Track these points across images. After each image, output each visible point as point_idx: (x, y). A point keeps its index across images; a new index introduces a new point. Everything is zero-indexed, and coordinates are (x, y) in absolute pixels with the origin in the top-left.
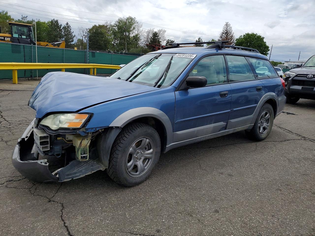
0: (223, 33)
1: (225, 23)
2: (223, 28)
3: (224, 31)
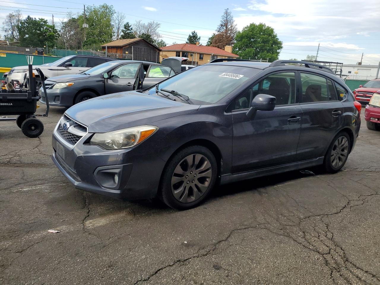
0: (222, 25)
1: (224, 11)
2: (222, 17)
3: (224, 22)
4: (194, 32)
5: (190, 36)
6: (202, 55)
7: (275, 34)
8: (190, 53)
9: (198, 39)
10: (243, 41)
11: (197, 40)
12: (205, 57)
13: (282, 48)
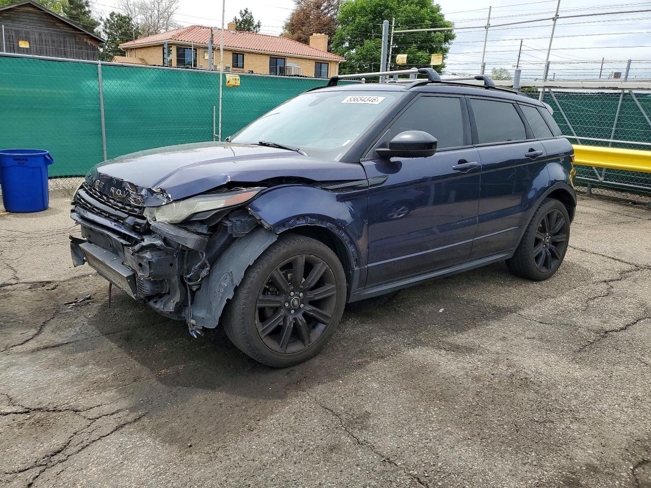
4: (246, 12)
5: (236, 20)
6: (240, 57)
7: (435, 4)
8: (201, 50)
9: (256, 26)
10: (357, 20)
11: (254, 28)
12: (248, 59)
13: (452, 38)
